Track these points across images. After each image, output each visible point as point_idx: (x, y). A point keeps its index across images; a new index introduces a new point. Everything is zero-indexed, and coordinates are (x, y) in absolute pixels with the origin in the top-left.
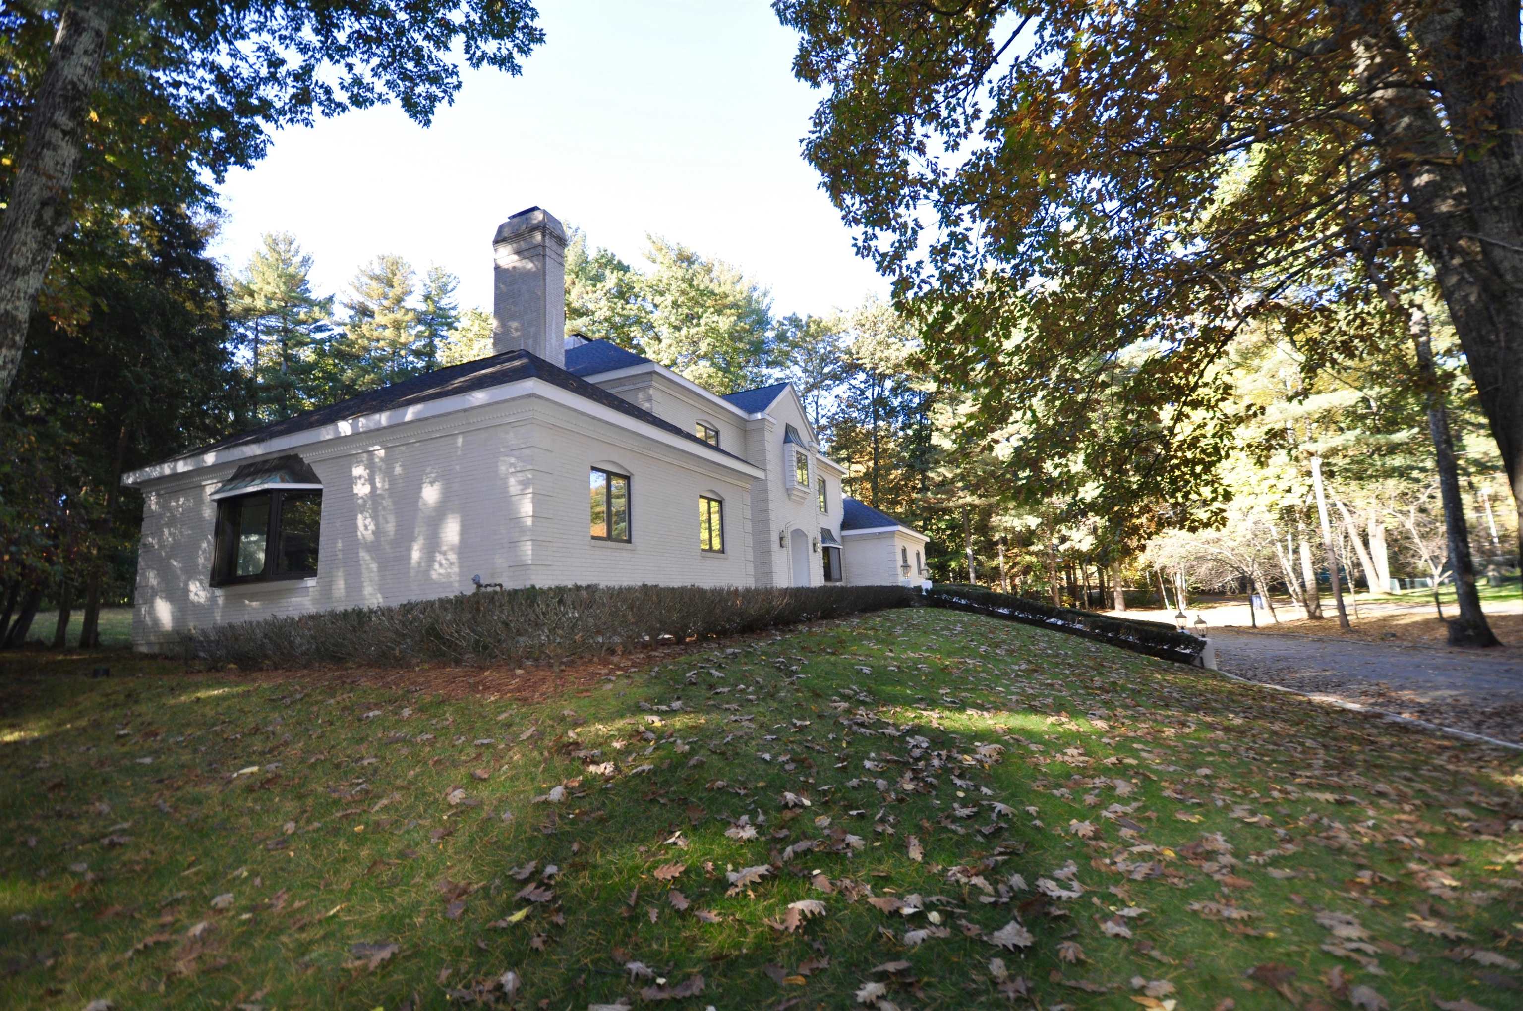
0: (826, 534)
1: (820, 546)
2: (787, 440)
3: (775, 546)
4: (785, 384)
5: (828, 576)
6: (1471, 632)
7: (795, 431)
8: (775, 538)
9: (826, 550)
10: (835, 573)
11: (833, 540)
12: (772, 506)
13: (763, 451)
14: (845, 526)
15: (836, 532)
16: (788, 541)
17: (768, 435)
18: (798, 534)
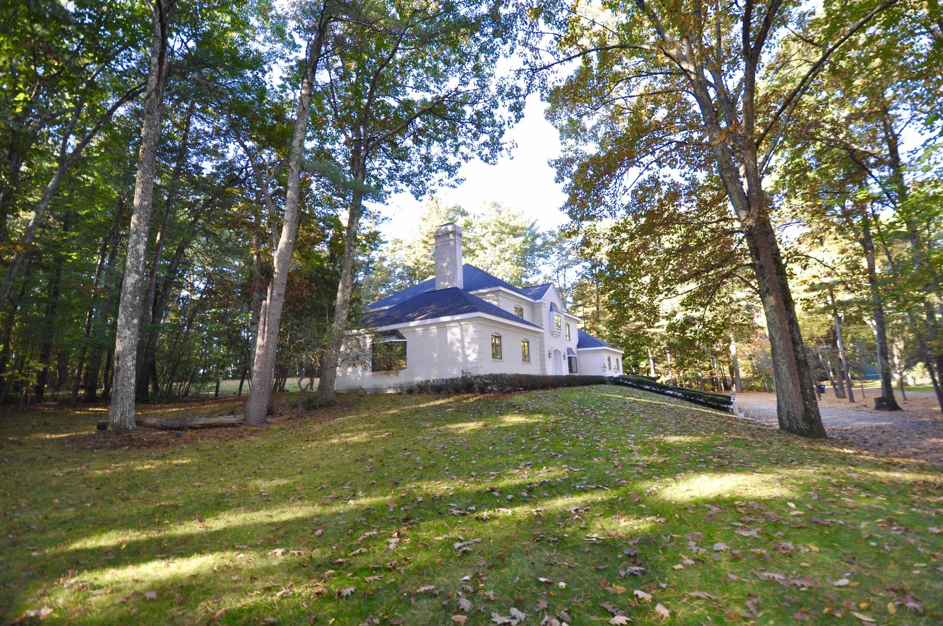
0: (570, 350)
1: (567, 356)
2: (551, 310)
3: (547, 357)
4: (549, 285)
5: (571, 370)
6: (884, 403)
7: (555, 305)
8: (547, 353)
9: (570, 358)
10: (574, 369)
11: (573, 353)
12: (545, 340)
13: (541, 316)
14: (579, 346)
15: (574, 349)
16: (552, 355)
17: (543, 309)
18: (557, 352)
